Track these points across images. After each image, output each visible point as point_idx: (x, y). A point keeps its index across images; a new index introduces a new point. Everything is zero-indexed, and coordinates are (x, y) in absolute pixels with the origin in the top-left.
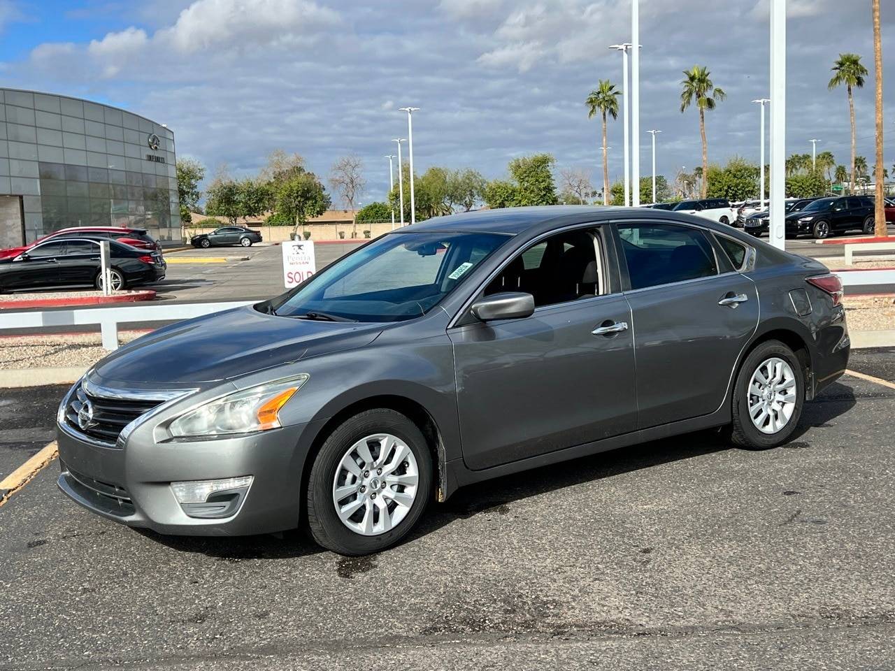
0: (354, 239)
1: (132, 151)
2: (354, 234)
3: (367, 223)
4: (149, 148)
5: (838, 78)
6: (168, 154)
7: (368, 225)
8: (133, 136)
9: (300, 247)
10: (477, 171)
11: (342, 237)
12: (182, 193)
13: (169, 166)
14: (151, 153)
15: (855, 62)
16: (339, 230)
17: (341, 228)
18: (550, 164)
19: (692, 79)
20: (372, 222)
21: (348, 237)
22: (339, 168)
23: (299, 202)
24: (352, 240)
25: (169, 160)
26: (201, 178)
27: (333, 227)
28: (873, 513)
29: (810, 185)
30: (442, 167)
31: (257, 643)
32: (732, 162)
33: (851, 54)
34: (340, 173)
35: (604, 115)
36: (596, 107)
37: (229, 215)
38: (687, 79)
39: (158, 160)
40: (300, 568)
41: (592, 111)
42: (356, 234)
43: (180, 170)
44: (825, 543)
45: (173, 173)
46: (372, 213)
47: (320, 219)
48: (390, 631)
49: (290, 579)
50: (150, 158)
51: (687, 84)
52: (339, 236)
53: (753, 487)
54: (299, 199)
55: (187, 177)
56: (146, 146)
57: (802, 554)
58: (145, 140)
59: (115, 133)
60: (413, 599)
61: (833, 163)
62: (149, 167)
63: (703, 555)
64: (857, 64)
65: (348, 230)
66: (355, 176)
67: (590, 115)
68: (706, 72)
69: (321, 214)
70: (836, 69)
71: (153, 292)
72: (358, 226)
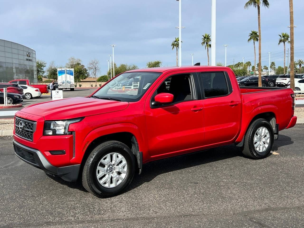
0: (96, 87)
1: (21, 57)
2: (96, 86)
3: (100, 82)
4: (27, 56)
5: (250, 39)
6: (34, 58)
7: (101, 82)
8: (21, 52)
9: (58, 92)
10: (136, 65)
11: (92, 86)
12: (38, 71)
13: (34, 62)
14: (28, 58)
15: (256, 34)
16: (91, 84)
17: (92, 83)
18: (160, 64)
19: (205, 38)
20: (102, 82)
21: (94, 86)
22: (91, 64)
23: (78, 75)
24: (95, 87)
25: (34, 60)
26: (45, 66)
27: (89, 83)
28: (214, 180)
29: (242, 72)
30: (125, 64)
31: (4, 224)
32: (218, 64)
33: (255, 31)
34: (92, 66)
35: (177, 49)
36: (174, 46)
37: (54, 79)
38: (203, 38)
39: (30, 60)
40: (27, 200)
41: (173, 48)
42: (97, 85)
43: (38, 63)
44: (195, 190)
45: (35, 65)
46: (103, 78)
47: (85, 80)
48: (48, 220)
49: (23, 203)
50: (27, 60)
51: (203, 39)
52: (91, 86)
53: (181, 172)
54: (78, 74)
55: (40, 66)
56: (26, 56)
57: (186, 193)
58: (25, 54)
59: (15, 51)
60: (59, 210)
61: (251, 65)
62: (27, 63)
63: (157, 194)
64: (257, 34)
65: (94, 84)
66: (96, 66)
67: (173, 49)
68: (209, 36)
69: (85, 79)
70: (250, 36)
71: (21, 105)
72: (98, 83)
